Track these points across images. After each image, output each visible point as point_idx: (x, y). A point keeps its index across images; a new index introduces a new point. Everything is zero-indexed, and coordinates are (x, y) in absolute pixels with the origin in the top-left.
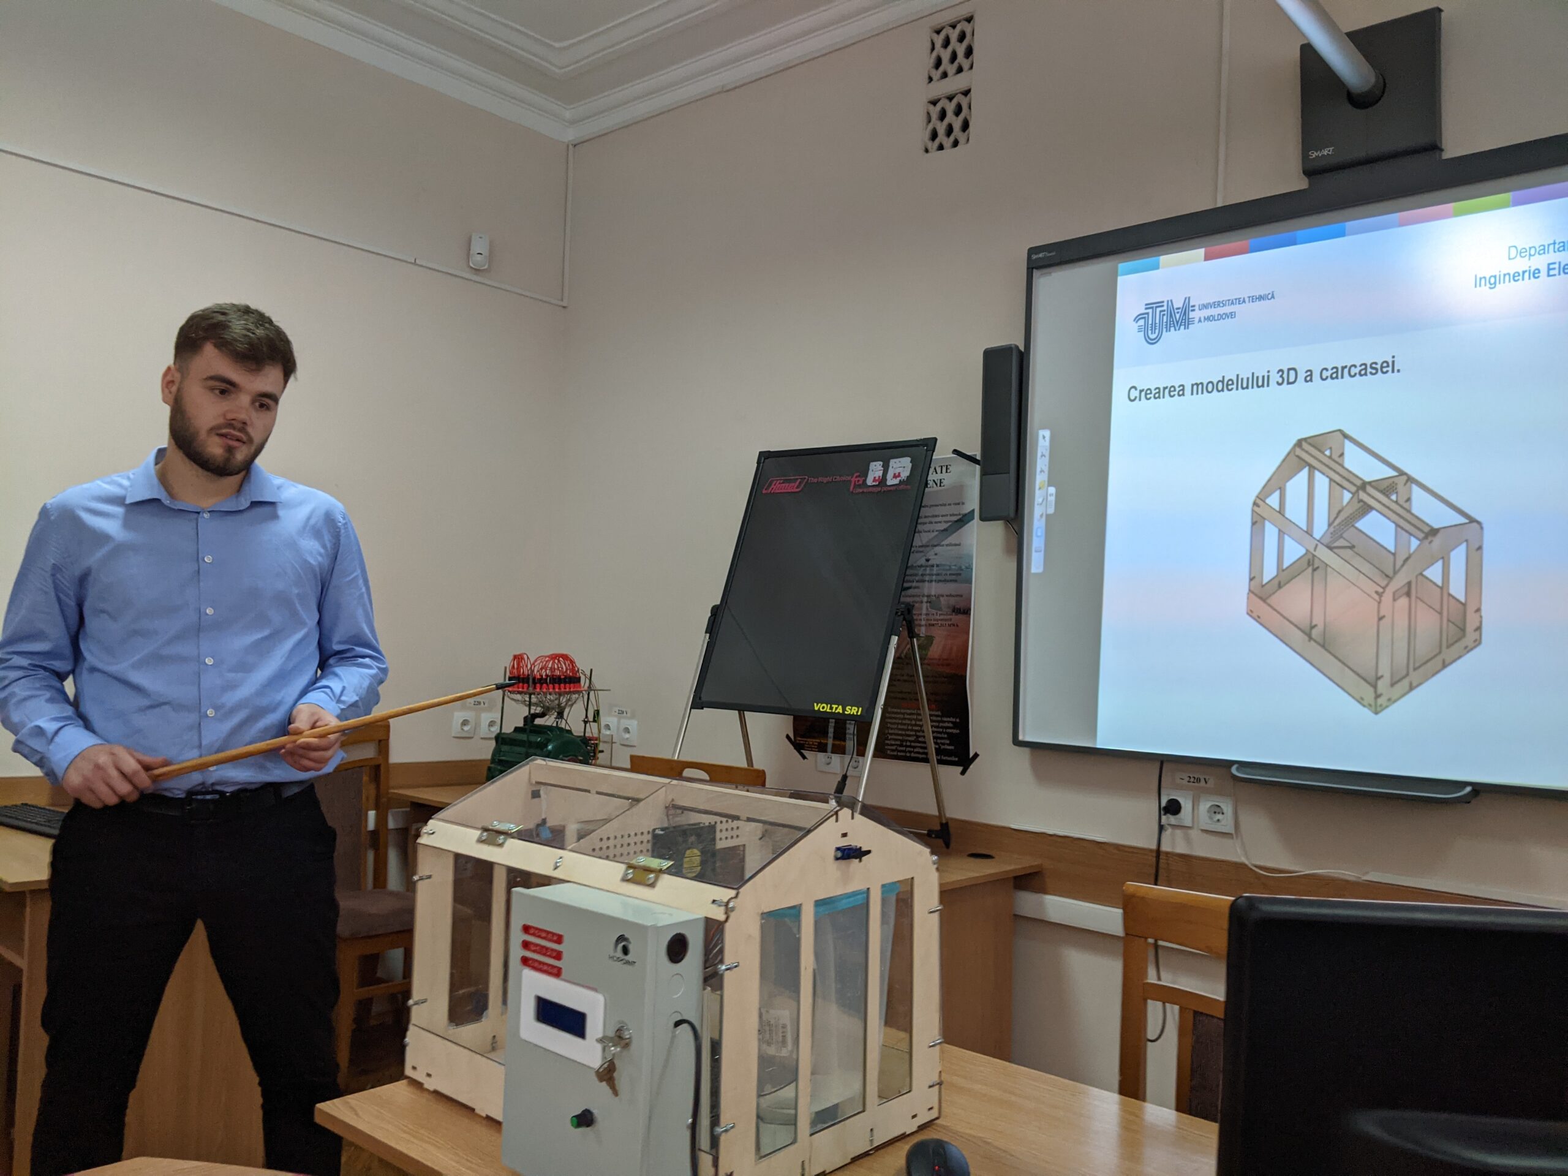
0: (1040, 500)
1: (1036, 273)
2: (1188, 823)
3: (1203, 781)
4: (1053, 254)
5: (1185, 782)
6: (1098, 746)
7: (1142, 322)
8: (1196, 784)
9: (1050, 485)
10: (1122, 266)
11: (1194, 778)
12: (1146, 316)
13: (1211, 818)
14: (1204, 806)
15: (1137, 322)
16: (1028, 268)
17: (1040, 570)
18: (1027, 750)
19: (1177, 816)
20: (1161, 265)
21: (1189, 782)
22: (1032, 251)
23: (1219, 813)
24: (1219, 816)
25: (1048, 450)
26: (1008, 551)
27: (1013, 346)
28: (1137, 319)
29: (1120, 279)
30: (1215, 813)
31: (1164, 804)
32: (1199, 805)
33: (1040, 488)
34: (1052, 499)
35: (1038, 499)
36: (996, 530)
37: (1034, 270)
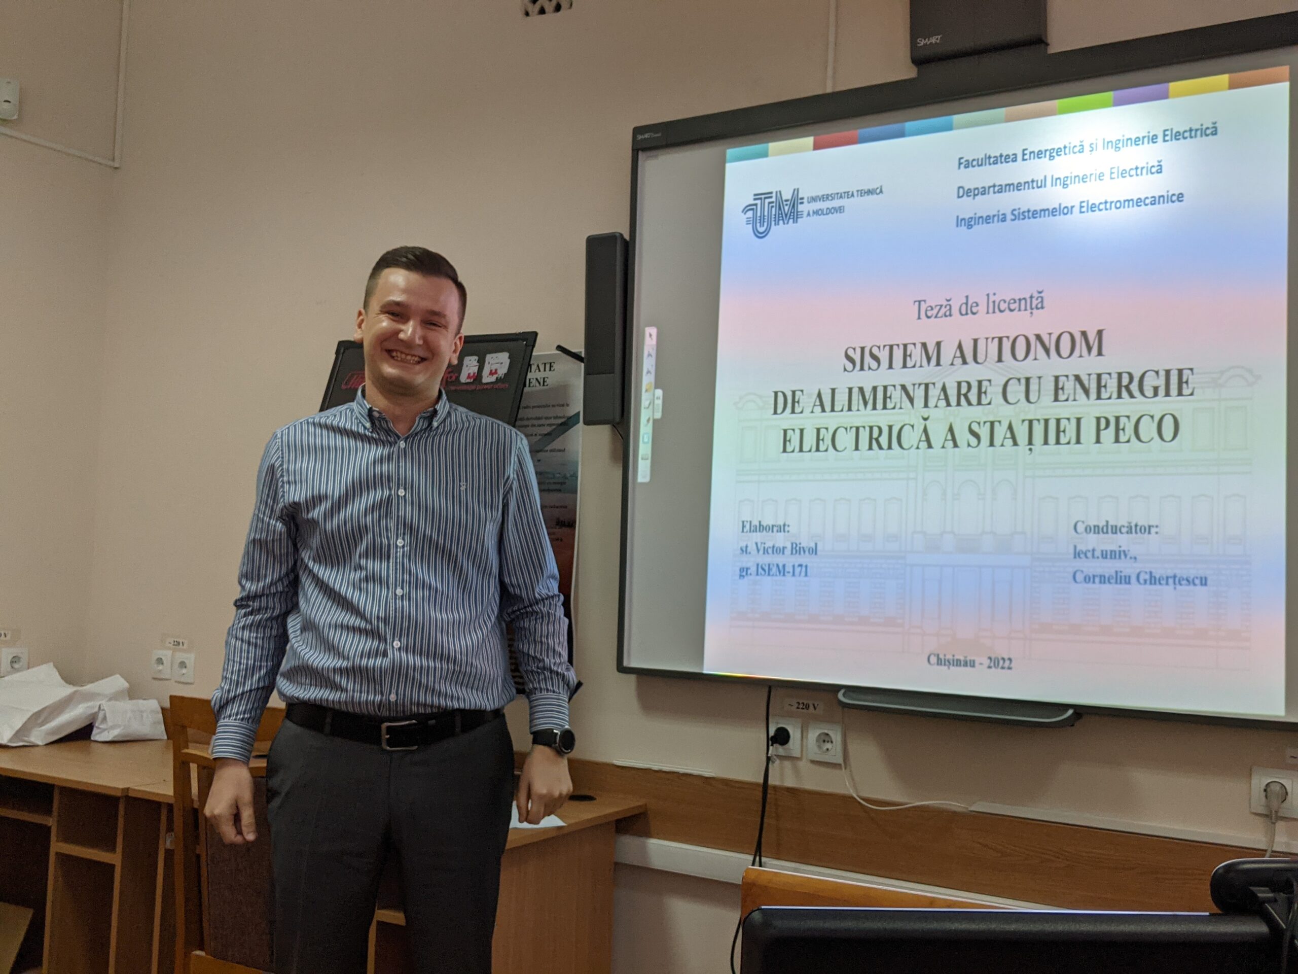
0: (647, 403)
1: (641, 156)
2: (796, 753)
3: (811, 707)
4: (659, 135)
5: (794, 708)
6: (705, 672)
7: (750, 214)
8: (805, 711)
9: (656, 387)
10: (731, 152)
11: (803, 703)
12: (754, 207)
13: (819, 747)
14: (813, 735)
15: (745, 214)
16: (633, 150)
17: (647, 479)
18: (633, 677)
19: (786, 746)
20: (770, 152)
21: (798, 708)
22: (637, 131)
23: (828, 742)
24: (829, 746)
25: (655, 348)
26: (614, 457)
27: (618, 235)
28: (745, 211)
29: (729, 166)
30: (824, 741)
31: (772, 733)
32: (807, 735)
33: (646, 391)
34: (659, 402)
35: (645, 402)
36: (602, 434)
37: (640, 153)
